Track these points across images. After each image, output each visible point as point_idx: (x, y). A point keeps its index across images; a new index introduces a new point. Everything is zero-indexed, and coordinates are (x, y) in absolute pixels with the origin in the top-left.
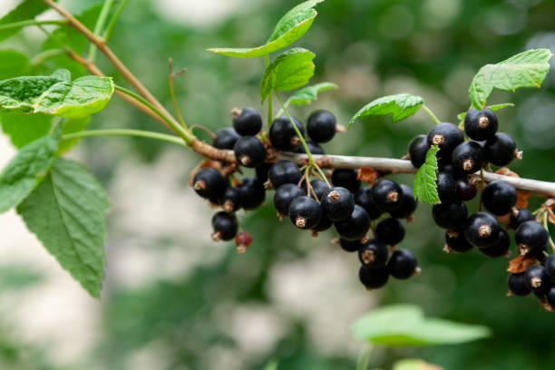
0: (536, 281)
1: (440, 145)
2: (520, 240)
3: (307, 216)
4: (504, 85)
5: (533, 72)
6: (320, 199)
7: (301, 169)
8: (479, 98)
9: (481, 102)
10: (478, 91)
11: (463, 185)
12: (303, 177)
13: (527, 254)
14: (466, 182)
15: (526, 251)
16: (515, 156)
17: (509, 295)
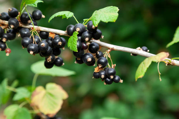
0: (103, 76)
1: (79, 32)
2: (99, 63)
3: (34, 51)
4: (104, 20)
5: (113, 17)
6: (37, 44)
7: (31, 31)
8: (95, 23)
9: (96, 25)
10: (95, 20)
11: (84, 45)
12: (32, 35)
13: (101, 68)
14: (85, 44)
15: (101, 67)
16: (101, 37)
17: (93, 78)
